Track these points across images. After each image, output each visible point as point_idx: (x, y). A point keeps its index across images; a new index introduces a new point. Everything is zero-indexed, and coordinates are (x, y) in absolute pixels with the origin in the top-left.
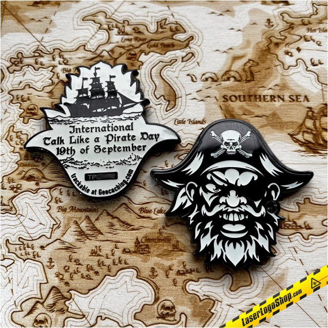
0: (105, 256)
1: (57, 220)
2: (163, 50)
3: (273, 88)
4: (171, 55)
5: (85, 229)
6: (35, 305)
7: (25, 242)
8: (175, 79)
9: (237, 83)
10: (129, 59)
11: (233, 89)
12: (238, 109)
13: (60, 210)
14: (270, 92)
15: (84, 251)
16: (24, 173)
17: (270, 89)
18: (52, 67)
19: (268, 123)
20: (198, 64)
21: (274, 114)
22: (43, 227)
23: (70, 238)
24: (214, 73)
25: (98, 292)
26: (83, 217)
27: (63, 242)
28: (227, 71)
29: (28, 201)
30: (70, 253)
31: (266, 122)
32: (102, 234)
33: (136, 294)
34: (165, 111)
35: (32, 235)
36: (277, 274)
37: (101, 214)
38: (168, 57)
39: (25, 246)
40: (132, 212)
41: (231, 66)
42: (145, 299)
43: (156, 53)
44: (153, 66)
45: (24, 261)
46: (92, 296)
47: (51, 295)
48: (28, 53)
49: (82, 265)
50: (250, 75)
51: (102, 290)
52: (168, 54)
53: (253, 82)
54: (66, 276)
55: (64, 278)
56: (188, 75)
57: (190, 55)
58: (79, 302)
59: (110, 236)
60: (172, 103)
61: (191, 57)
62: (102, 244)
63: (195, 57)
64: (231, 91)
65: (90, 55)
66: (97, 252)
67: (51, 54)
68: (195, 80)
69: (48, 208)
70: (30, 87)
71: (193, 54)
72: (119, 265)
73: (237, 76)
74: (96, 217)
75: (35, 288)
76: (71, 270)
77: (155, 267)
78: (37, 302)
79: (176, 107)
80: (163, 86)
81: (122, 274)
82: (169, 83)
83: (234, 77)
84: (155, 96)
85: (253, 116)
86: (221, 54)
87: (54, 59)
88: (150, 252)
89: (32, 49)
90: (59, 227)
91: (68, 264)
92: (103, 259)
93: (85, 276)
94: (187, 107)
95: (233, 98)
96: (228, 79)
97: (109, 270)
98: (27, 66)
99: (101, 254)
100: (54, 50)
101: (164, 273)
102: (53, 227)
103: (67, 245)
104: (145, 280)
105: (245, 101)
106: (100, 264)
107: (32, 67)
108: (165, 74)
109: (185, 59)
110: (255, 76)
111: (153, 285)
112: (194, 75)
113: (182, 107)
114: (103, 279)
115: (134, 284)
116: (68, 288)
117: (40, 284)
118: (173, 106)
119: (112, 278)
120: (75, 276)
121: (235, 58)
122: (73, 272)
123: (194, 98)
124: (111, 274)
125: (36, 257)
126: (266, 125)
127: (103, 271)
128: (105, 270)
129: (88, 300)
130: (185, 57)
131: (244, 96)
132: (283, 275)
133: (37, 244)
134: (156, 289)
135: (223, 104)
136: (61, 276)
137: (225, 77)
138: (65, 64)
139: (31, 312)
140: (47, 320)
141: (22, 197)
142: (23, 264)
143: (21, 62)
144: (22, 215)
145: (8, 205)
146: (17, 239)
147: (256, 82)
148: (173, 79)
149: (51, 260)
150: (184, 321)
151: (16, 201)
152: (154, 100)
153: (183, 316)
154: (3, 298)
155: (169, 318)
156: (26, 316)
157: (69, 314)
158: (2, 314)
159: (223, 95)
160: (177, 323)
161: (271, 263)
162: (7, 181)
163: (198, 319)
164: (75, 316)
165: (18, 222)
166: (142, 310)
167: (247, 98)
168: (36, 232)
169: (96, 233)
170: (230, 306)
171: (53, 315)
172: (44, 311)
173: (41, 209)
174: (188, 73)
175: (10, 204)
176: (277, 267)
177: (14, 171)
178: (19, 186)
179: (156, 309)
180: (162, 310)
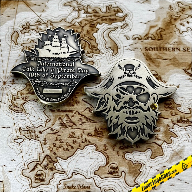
0: (77, 137)
1: (49, 117)
2: (110, 22)
3: (174, 43)
4: (114, 25)
5: (65, 122)
6: (36, 165)
7: (30, 129)
9: (153, 41)
10: (90, 27)
11: (151, 44)
12: (154, 55)
13: (51, 111)
14: (172, 46)
15: (65, 135)
16: (30, 90)
17: (172, 44)
20: (130, 30)
21: (174, 58)
22: (41, 120)
23: (57, 127)
24: (140, 35)
25: (73, 159)
26: (65, 115)
27: (53, 129)
28: (147, 34)
29: (32, 106)
30: (57, 136)
31: (170, 63)
32: (75, 125)
33: (95, 160)
34: (111, 56)
35: (34, 125)
36: (178, 149)
37: (75, 114)
39: (30, 131)
41: (149, 31)
42: (101, 163)
43: (106, 23)
44: (104, 31)
45: (30, 140)
46: (69, 161)
47: (46, 160)
48: (32, 23)
49: (64, 143)
50: (160, 36)
51: (75, 157)
52: (113, 24)
53: (162, 40)
55: (53, 150)
56: (124, 36)
57: (126, 25)
58: (62, 164)
59: (80, 126)
60: (116, 51)
62: (75, 130)
63: (128, 26)
64: (149, 45)
65: (68, 25)
66: (72, 135)
67: (46, 23)
68: (128, 39)
69: (44, 110)
70: (33, 42)
71: (127, 25)
72: (85, 143)
73: (153, 37)
74: (72, 115)
75: (36, 156)
76: (57, 146)
77: (106, 144)
78: (38, 164)
79: (118, 54)
80: (110, 42)
81: (87, 148)
82: (114, 40)
83: (151, 38)
84: (106, 47)
85: (162, 59)
86: (143, 25)
87: (47, 26)
88: (103, 136)
89: (35, 21)
90: (50, 121)
91: (56, 142)
92: (76, 139)
93: (65, 149)
94: (124, 54)
95: (151, 49)
96: (148, 38)
97: (80, 146)
98: (32, 30)
99: (75, 136)
100: (47, 21)
101: (112, 148)
102: (47, 121)
103: (55, 131)
104: (100, 152)
105: (157, 50)
106: (74, 142)
107: (35, 31)
108: (111, 35)
109: (123, 27)
110: (163, 37)
111: (105, 155)
112: (128, 36)
113: (121, 54)
114: (76, 151)
115: (94, 154)
116: (55, 156)
117: (39, 153)
118: (116, 53)
119: (81, 150)
120: (60, 149)
121: (152, 27)
123: (128, 49)
124: (81, 148)
125: (36, 138)
126: (170, 65)
127: (76, 146)
129: (67, 163)
130: (122, 26)
131: (157, 48)
132: (182, 150)
133: (37, 130)
134: (107, 157)
135: (145, 52)
136: (51, 149)
137: (146, 37)
139: (33, 169)
140: (43, 174)
141: (28, 104)
142: (29, 142)
143: (29, 28)
144: (28, 114)
145: (21, 108)
146: (26, 127)
147: (164, 40)
148: (116, 38)
149: (45, 140)
150: (124, 176)
151: (25, 106)
152: (105, 50)
153: (123, 173)
154: (17, 161)
155: (115, 174)
156: (30, 172)
157: (56, 171)
158: (16, 171)
159: (145, 47)
160: (120, 177)
161: (175, 143)
162: (20, 94)
163: (132, 175)
164: (59, 172)
165: (26, 118)
166: (99, 169)
167: (159, 49)
168: (37, 123)
169: (72, 124)
170: (151, 167)
171: (47, 171)
172: (41, 169)
173: (40, 111)
174: (124, 35)
175: (22, 107)
176: (178, 145)
177: (24, 89)
178: (27, 97)
179: (107, 169)
180: (111, 169)
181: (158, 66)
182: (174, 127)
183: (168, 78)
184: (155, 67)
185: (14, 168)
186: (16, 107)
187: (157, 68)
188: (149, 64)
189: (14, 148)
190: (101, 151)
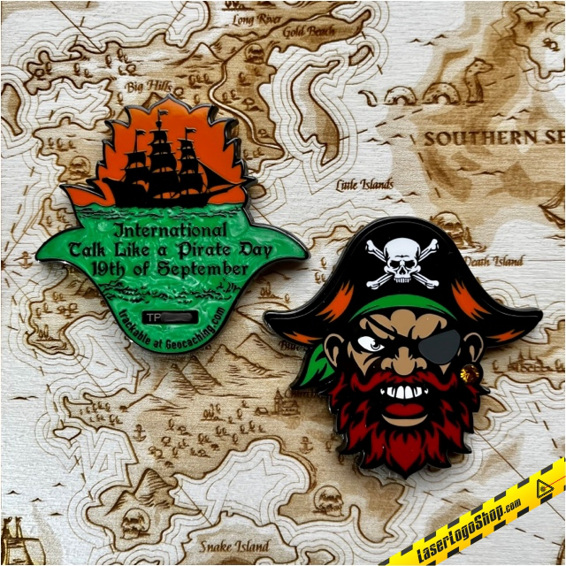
0: (227, 420)
1: (143, 364)
2: (313, 41)
3: (517, 116)
4: (329, 50)
5: (191, 378)
6: (122, 496)
7: (95, 401)
8: (337, 101)
9: (452, 107)
10: (249, 60)
11: (444, 119)
12: (452, 158)
14: (511, 125)
15: (192, 412)
16: (78, 284)
17: (513, 117)
18: (107, 81)
19: (505, 186)
20: (380, 69)
21: (516, 168)
22: (121, 375)
23: (168, 392)
24: (410, 89)
25: (219, 476)
26: (187, 359)
27: (158, 399)
28: (434, 84)
29: (91, 332)
30: (170, 417)
31: (500, 184)
32: (220, 384)
33: (279, 478)
34: (319, 165)
35: (105, 389)
36: (505, 445)
37: (215, 353)
38: (324, 56)
39: (96, 407)
40: (268, 348)
41: (441, 74)
42: (294, 486)
43: (301, 47)
44: (296, 74)
45: (97, 430)
46: (209, 482)
47: (146, 481)
48: (57, 53)
49: (190, 435)
50: (475, 91)
51: (225, 473)
52: (323, 48)
53: (481, 105)
54: (167, 452)
55: (164, 455)
56: (361, 92)
57: (365, 50)
58: (190, 491)
59: (233, 388)
60: (332, 148)
61: (367, 55)
62: (221, 400)
63: (373, 54)
64: (439, 123)
65: (176, 55)
66: (213, 414)
67: (102, 53)
68: (373, 102)
69: (126, 344)
70: (70, 123)
71: (370, 49)
72: (251, 433)
73: (451, 93)
74: (209, 357)
75: (119, 471)
76: (174, 444)
77: (309, 436)
78: (125, 492)
79: (339, 156)
80: (314, 115)
81: (256, 448)
82: (326, 108)
83: (445, 95)
84: (301, 136)
85: (478, 172)
86: (422, 49)
87: (109, 64)
88: (299, 413)
89: (65, 43)
90: (147, 375)
91: (169, 433)
92: (223, 425)
93: (196, 452)
94: (359, 157)
95: (444, 138)
96: (435, 100)
97: (235, 443)
98: (60, 80)
99: (220, 417)
100: (107, 43)
101: (324, 445)
102: (138, 375)
103: (163, 403)
104: (292, 456)
105: (464, 142)
106: (220, 432)
107: (70, 82)
108: (317, 90)
109: (355, 60)
110: (485, 94)
111: (306, 464)
112: (372, 93)
113: (350, 156)
114: (226, 456)
115: (276, 462)
116: (170, 470)
117: (127, 465)
118: (332, 154)
119: (241, 454)
120: (181, 453)
121: (450, 56)
122: (177, 445)
123: (373, 139)
124: (238, 448)
125: (114, 423)
126: (500, 190)
127: (225, 443)
128: (228, 442)
129: (203, 489)
130: (355, 55)
131: (463, 133)
132: (515, 445)
133: (114, 402)
134: (312, 469)
135: (425, 150)
136: (158, 453)
137: (429, 96)
138: (132, 74)
139: (116, 506)
140: (142, 518)
141: (80, 326)
142: (96, 435)
143: (49, 71)
144: (83, 356)
145: (59, 340)
146: (81, 396)
147: (487, 105)
148: (334, 101)
149: (139, 429)
150: (357, 517)
151: (71, 332)
152: (298, 145)
153: (354, 509)
154: (70, 488)
155: (332, 513)
156: (109, 513)
157: (176, 508)
158: (71, 512)
159: (424, 132)
160: (346, 519)
161: (497, 428)
162: (51, 299)
163: (378, 513)
164: (185, 511)
165: (78, 369)
166: (289, 501)
167: (468, 135)
168: (111, 382)
169: (210, 383)
170: (429, 494)
171: (151, 511)
172: (137, 505)
173: (115, 347)
174: (360, 87)
175: (62, 337)
176: (506, 433)
177: (62, 281)
178: (72, 307)
179: (312, 500)
180: (322, 501)
181: (463, 196)
182: (498, 384)
183: (492, 236)
184: (453, 200)
185: (64, 504)
186: (47, 336)
187: (459, 202)
188: (436, 189)
189: (57, 452)
190: (294, 455)
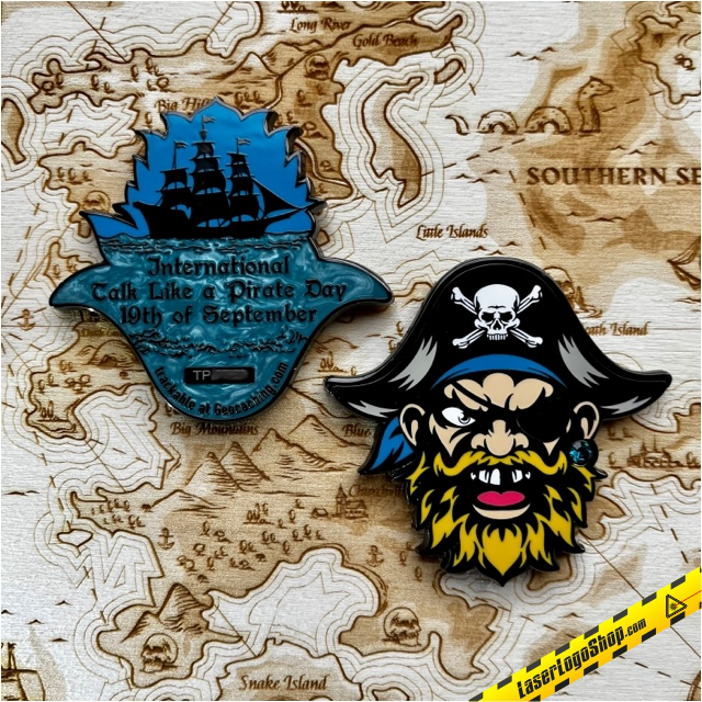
0: (277, 524)
1: (172, 452)
2: (390, 53)
3: (642, 149)
4: (409, 64)
5: (232, 470)
6: (142, 617)
7: (111, 497)
8: (419, 128)
9: (561, 137)
10: (311, 75)
11: (552, 152)
12: (561, 201)
13: (177, 431)
14: (635, 161)
15: (233, 513)
16: (92, 351)
17: (637, 151)
18: (133, 98)
19: (626, 237)
20: (473, 88)
21: (640, 215)
22: (144, 465)
23: (202, 487)
24: (509, 113)
25: (265, 594)
26: (227, 446)
27: (189, 497)
28: (539, 108)
29: (108, 412)
30: (204, 519)
31: (620, 233)
32: (268, 478)
33: (340, 597)
34: (396, 208)
35: (123, 483)
36: (623, 558)
37: (263, 439)
38: (404, 72)
39: (112, 505)
40: (329, 434)
41: (548, 96)
42: (358, 606)
43: (375, 60)
44: (369, 93)
45: (113, 534)
46: (253, 602)
47: (173, 599)
48: (71, 61)
49: (230, 542)
50: (591, 118)
51: (273, 590)
52: (403, 62)
53: (598, 135)
54: (200, 563)
55: (196, 567)
56: (449, 117)
57: (454, 65)
58: (229, 613)
59: (284, 484)
60: (412, 186)
61: (457, 71)
62: (269, 499)
63: (464, 70)
64: (545, 157)
65: (221, 67)
66: (259, 515)
67: (127, 62)
68: (464, 130)
69: (151, 426)
70: (86, 149)
71: (460, 64)
72: (306, 540)
73: (561, 119)
74: (255, 444)
75: (140, 587)
76: (209, 552)
77: (379, 545)
78: (146, 613)
79: (421, 196)
80: (390, 144)
81: (312, 560)
82: (405, 136)
83: (554, 122)
84: (374, 170)
85: (593, 218)
86: (524, 64)
87: (135, 76)
88: (367, 516)
89: (81, 49)
90: (177, 465)
91: (203, 540)
92: (271, 529)
93: (237, 564)
94: (445, 198)
95: (551, 176)
96: (541, 127)
97: (286, 552)
98: (73, 96)
99: (268, 519)
100: (133, 51)
101: (397, 556)
102: (165, 466)
103: (197, 501)
104: (358, 570)
105: (576, 181)
106: (267, 539)
107: (85, 98)
108: (395, 113)
109: (441, 77)
110: (603, 121)
111: (375, 580)
112: (462, 118)
113: (434, 196)
114: (274, 569)
115: (336, 577)
116: (204, 586)
117: (149, 579)
118: (414, 193)
119: (293, 566)
120: (218, 564)
121: (560, 75)
122: (213, 555)
123: (463, 175)
124: (289, 558)
125: (134, 526)
126: (619, 241)
127: (274, 552)
128: (278, 552)
129: (245, 610)
130: (442, 70)
131: (575, 170)
132: (636, 559)
133: (135, 500)
134: (382, 587)
135: (527, 190)
136: (189, 564)
137: (533, 123)
138: (163, 89)
139: (135, 631)
140: (168, 646)
141: (93, 404)
142: (111, 541)
143: (59, 85)
144: (97, 442)
145: (67, 421)
146: (93, 491)
147: (605, 135)
148: (415, 128)
149: (166, 533)
150: (437, 647)
151: (82, 411)
152: (370, 182)
153: (434, 636)
154: (77, 607)
155: (407, 641)
156: (125, 639)
157: (210, 634)
158: (78, 637)
159: (527, 167)
160: (423, 650)
161: (613, 537)
162: (58, 369)
163: (464, 642)
164: (223, 638)
165: (90, 456)
166: (353, 626)
167: (581, 172)
168: (130, 475)
169: (255, 477)
170: (528, 618)
171: (179, 637)
172: (161, 629)
173: (136, 429)
174: (447, 111)
175: (71, 418)
176: (624, 543)
177: (71, 347)
178: (84, 379)
179: (382, 625)
180: (394, 627)
181: (574, 247)
182: (615, 481)
183: (609, 298)
184: (561, 252)
185: (70, 628)
186: (51, 416)
187: (569, 256)
188: (540, 238)
189: (62, 562)
190: (359, 568)
